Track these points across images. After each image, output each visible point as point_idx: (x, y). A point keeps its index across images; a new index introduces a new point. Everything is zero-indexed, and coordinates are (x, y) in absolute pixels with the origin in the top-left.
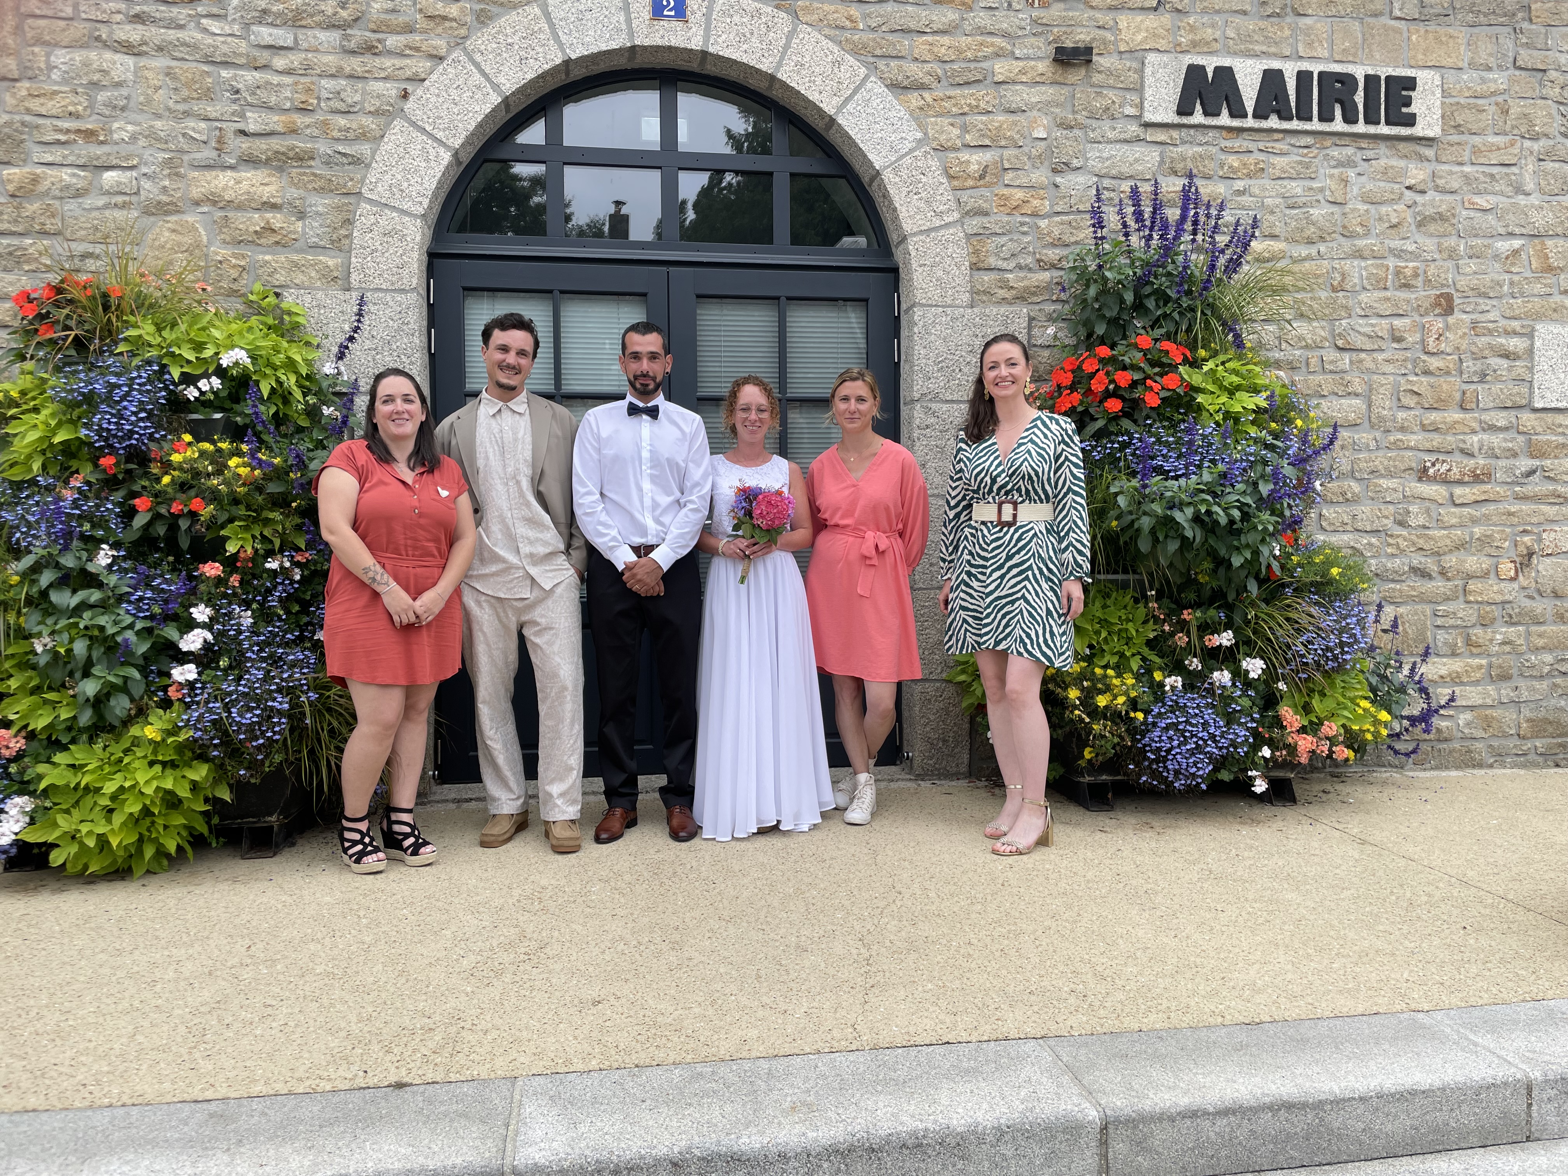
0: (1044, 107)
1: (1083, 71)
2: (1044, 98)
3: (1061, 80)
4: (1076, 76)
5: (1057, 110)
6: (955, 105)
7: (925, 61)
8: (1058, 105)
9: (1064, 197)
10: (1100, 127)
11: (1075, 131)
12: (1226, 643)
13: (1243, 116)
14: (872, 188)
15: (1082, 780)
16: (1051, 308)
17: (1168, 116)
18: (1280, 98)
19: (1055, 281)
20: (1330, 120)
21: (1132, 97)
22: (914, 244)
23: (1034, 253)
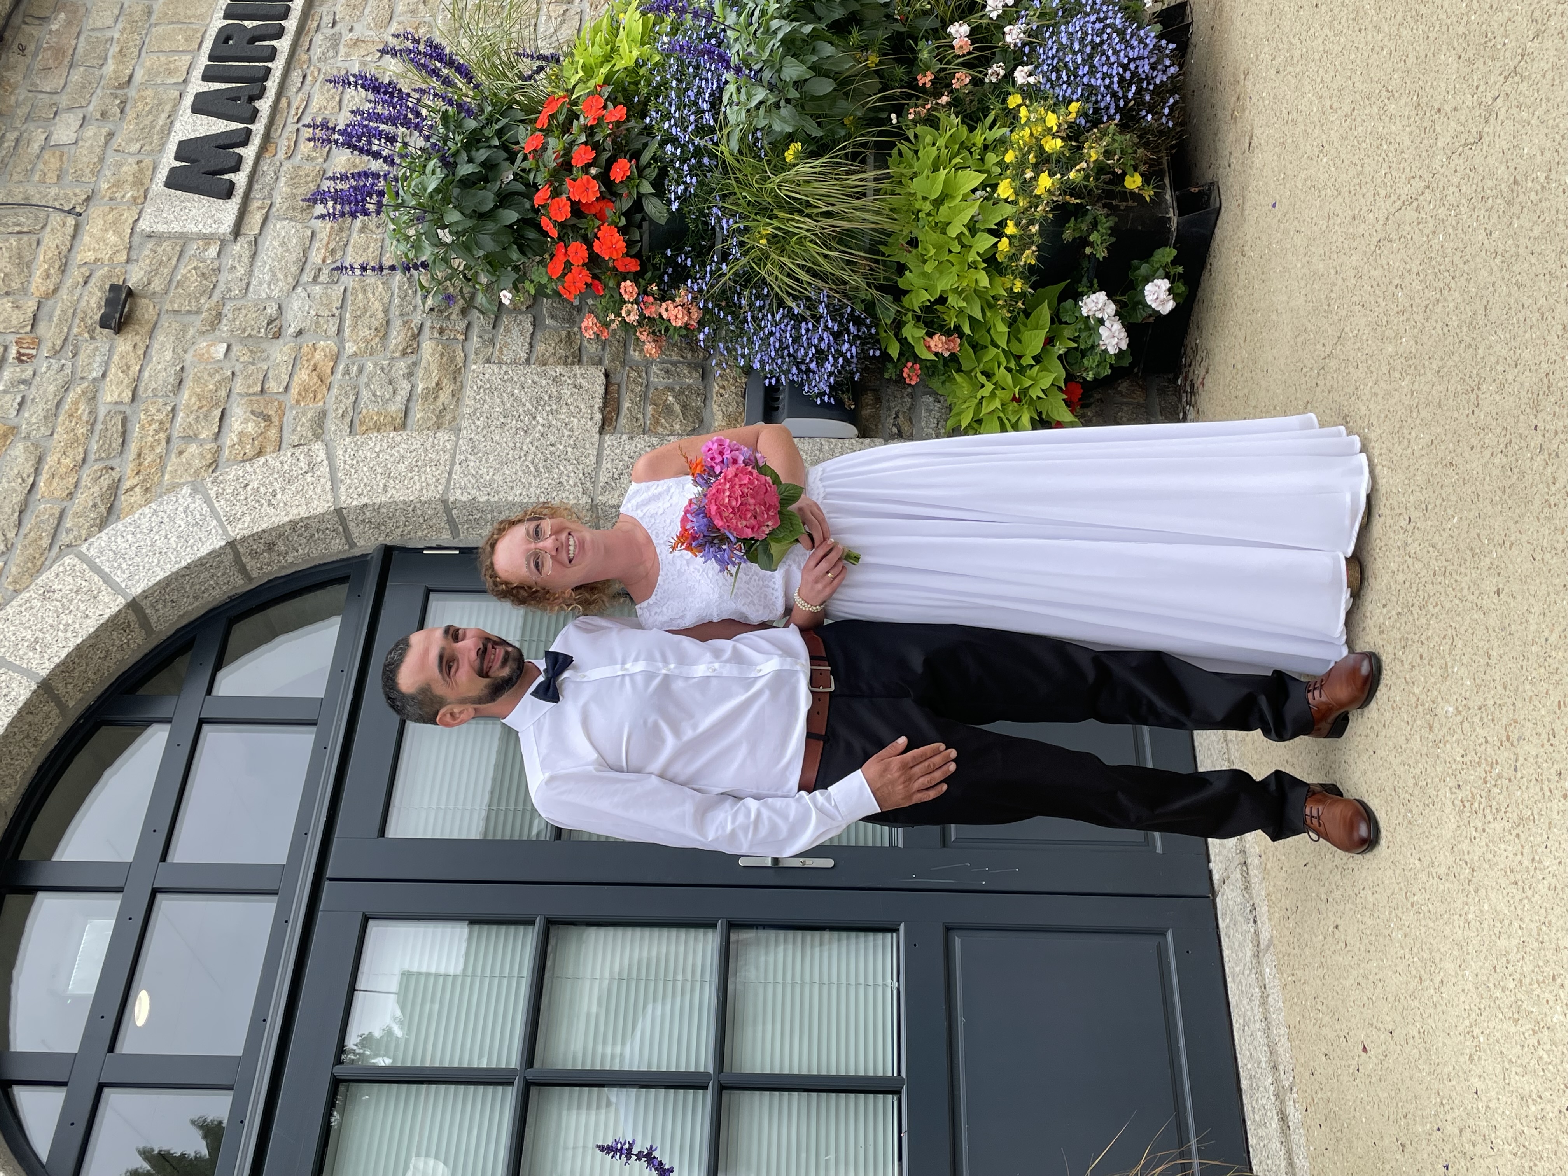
0: (182, 344)
1: (143, 302)
2: (169, 346)
3: (147, 328)
4: (146, 310)
5: (191, 331)
6: (152, 448)
7: (76, 485)
8: (184, 330)
9: (318, 323)
10: (228, 282)
11: (225, 311)
12: (965, 29)
13: (249, 132)
14: (255, 574)
15: (1174, 225)
16: (475, 340)
17: (229, 209)
18: (233, 95)
19: (436, 335)
20: (274, 50)
21: (193, 248)
22: (350, 499)
23: (392, 359)
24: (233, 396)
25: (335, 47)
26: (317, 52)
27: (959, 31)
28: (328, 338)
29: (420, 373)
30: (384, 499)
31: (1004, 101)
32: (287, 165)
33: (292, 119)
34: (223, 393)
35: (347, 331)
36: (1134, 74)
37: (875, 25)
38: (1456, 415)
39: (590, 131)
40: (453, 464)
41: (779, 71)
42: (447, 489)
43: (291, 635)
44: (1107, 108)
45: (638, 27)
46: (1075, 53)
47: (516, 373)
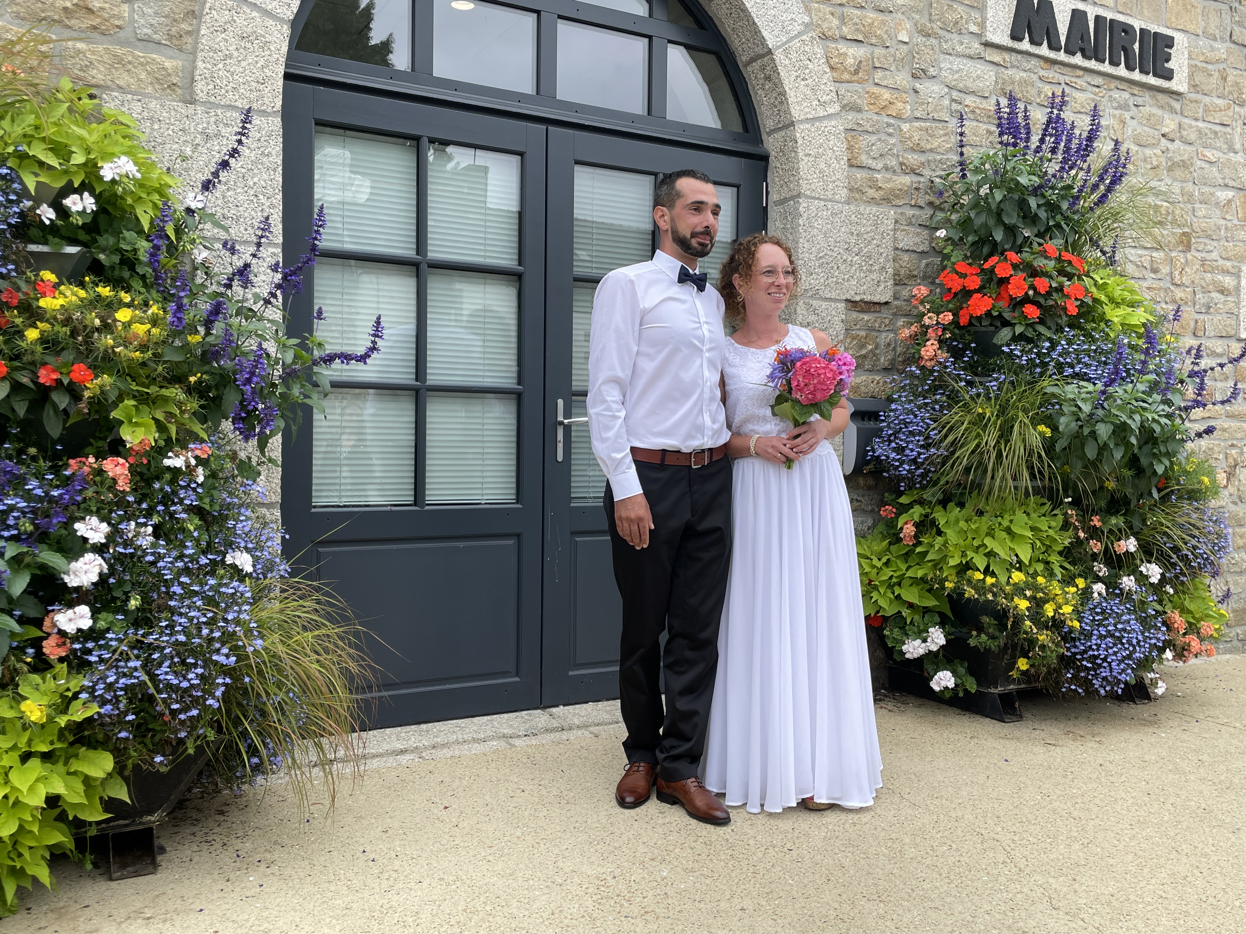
0: (908, 11)
2: (907, 2)
5: (917, 17)
8: (918, 11)
9: (923, 104)
10: (951, 40)
11: (932, 39)
12: (1132, 549)
13: (1058, 49)
14: (749, 69)
15: (992, 690)
16: (911, 212)
17: (1004, 39)
18: (1085, 37)
19: (915, 186)
20: (1117, 64)
21: (975, 15)
22: (800, 132)
23: (898, 156)
24: (871, 48)
25: (1120, 107)
26: (1116, 95)
27: (1131, 545)
28: (912, 111)
29: (888, 176)
30: (801, 155)
31: (1080, 576)
32: (1035, 78)
33: (1067, 80)
34: (874, 41)
35: (917, 124)
36: (1100, 666)
37: (1135, 487)
38: (862, 884)
39: (1060, 289)
40: (824, 200)
41: (1102, 421)
42: (808, 197)
43: (708, 94)
44: (1075, 647)
45: (1134, 321)
46: (1115, 625)
47: (888, 242)
